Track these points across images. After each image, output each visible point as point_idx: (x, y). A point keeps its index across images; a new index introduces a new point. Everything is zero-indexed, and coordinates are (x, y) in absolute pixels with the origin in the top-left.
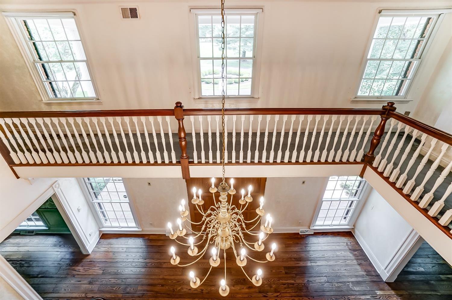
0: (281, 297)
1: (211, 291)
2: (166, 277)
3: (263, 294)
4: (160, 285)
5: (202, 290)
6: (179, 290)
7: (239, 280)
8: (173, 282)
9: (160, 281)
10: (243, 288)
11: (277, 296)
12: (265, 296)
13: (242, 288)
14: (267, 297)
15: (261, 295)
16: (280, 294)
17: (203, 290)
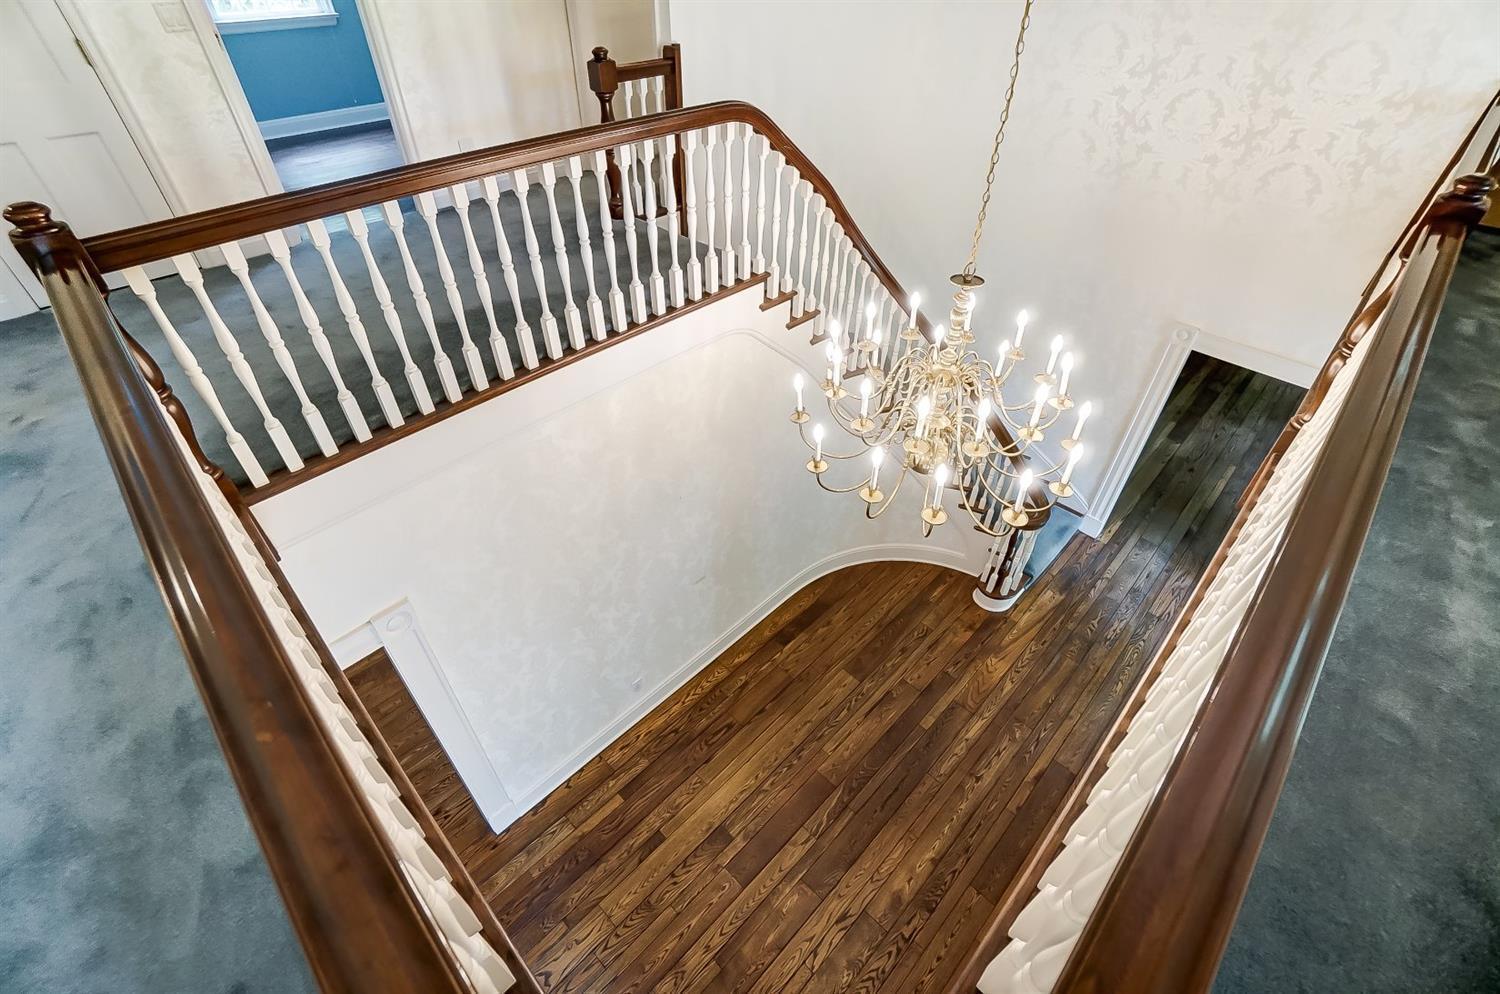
0: (804, 962)
1: (962, 798)
2: (1067, 725)
3: (853, 919)
4: (1053, 701)
5: (978, 779)
6: (1014, 732)
7: (939, 892)
8: (1045, 730)
9: (1063, 707)
10: (909, 882)
11: (815, 953)
12: (843, 917)
13: (911, 878)
14: (837, 922)
15: (855, 910)
16: (813, 967)
17: (977, 782)
